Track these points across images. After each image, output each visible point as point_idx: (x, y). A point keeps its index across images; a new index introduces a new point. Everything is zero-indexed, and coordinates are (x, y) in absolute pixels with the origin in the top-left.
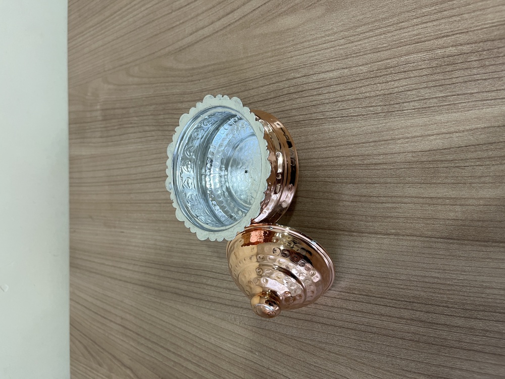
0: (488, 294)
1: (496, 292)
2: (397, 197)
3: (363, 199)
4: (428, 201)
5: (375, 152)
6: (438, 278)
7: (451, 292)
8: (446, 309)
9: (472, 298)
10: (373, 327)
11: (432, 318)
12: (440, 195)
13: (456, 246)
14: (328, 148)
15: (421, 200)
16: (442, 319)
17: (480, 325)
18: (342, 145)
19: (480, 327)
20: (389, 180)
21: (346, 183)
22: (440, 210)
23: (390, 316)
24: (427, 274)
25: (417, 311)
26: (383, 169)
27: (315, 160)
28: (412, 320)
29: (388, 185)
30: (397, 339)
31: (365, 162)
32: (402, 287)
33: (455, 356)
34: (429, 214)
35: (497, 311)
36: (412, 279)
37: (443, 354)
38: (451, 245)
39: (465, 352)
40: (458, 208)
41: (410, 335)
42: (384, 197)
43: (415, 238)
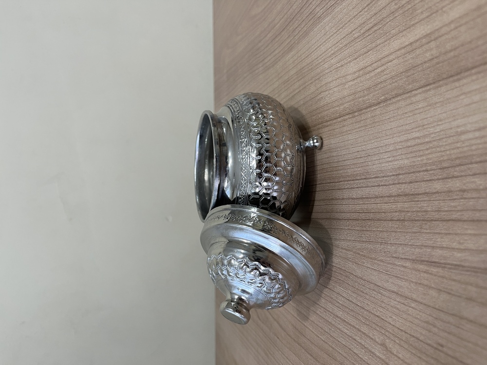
0: (463, 142)
1: (471, 135)
2: (384, 57)
3: (361, 72)
4: (409, 49)
5: (368, 16)
6: (418, 138)
7: (429, 151)
8: (425, 173)
9: (448, 152)
10: (371, 212)
11: (414, 188)
12: (418, 37)
13: (432, 92)
14: (338, 32)
15: (403, 51)
16: (423, 187)
17: (457, 184)
18: (347, 24)
19: (458, 187)
20: (378, 42)
21: (350, 62)
22: (418, 55)
23: (382, 197)
24: (410, 136)
25: (402, 183)
26: (374, 32)
27: (330, 50)
28: (399, 195)
29: (378, 48)
30: (388, 222)
31: (362, 32)
32: (390, 159)
33: (436, 232)
34: (409, 64)
35: (473, 161)
36: (397, 147)
37: (425, 231)
38: (428, 93)
39: (444, 223)
40: (433, 44)
41: (397, 214)
42: (375, 62)
43: (399, 98)
